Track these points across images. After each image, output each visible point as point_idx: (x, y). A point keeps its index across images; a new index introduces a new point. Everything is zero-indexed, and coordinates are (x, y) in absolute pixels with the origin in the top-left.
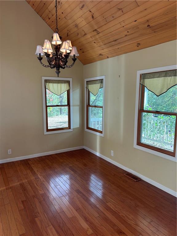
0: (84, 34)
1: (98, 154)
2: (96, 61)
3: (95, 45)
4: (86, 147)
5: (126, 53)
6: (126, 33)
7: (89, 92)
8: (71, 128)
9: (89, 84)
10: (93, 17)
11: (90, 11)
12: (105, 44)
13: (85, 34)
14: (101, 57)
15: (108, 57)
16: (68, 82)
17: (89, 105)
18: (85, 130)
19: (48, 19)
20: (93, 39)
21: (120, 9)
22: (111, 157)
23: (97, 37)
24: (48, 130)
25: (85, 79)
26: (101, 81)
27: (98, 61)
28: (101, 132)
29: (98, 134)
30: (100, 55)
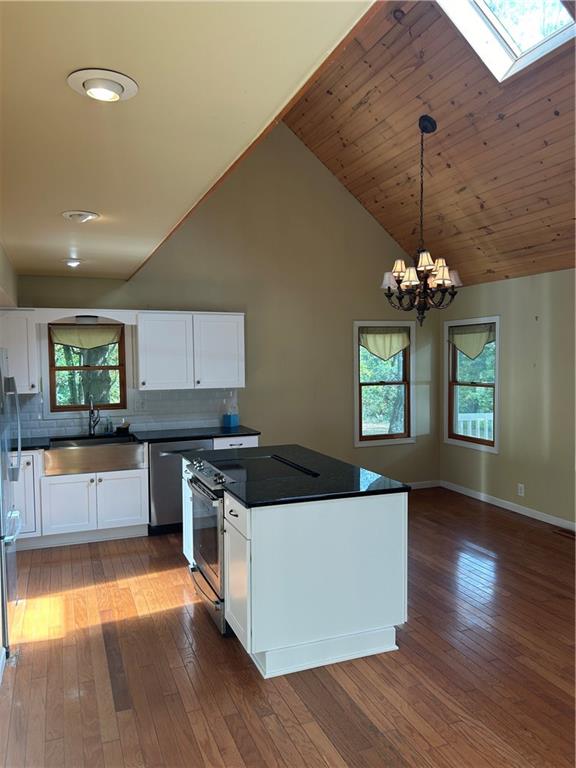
0: (455, 231)
1: (483, 497)
2: (477, 283)
3: (480, 252)
4: (447, 483)
5: (553, 270)
6: (554, 236)
7: (455, 349)
8: (412, 435)
9: (457, 334)
10: (482, 206)
11: (478, 198)
12: (504, 253)
13: (459, 233)
14: (490, 275)
15: (507, 277)
16: (407, 330)
17: (454, 382)
18: (446, 442)
19: (373, 202)
20: (477, 241)
21: (543, 199)
22: (517, 500)
23: (487, 238)
24: (363, 438)
25: (445, 323)
26: (491, 327)
27: (482, 282)
28: (490, 444)
29: (483, 448)
30: (489, 271)
